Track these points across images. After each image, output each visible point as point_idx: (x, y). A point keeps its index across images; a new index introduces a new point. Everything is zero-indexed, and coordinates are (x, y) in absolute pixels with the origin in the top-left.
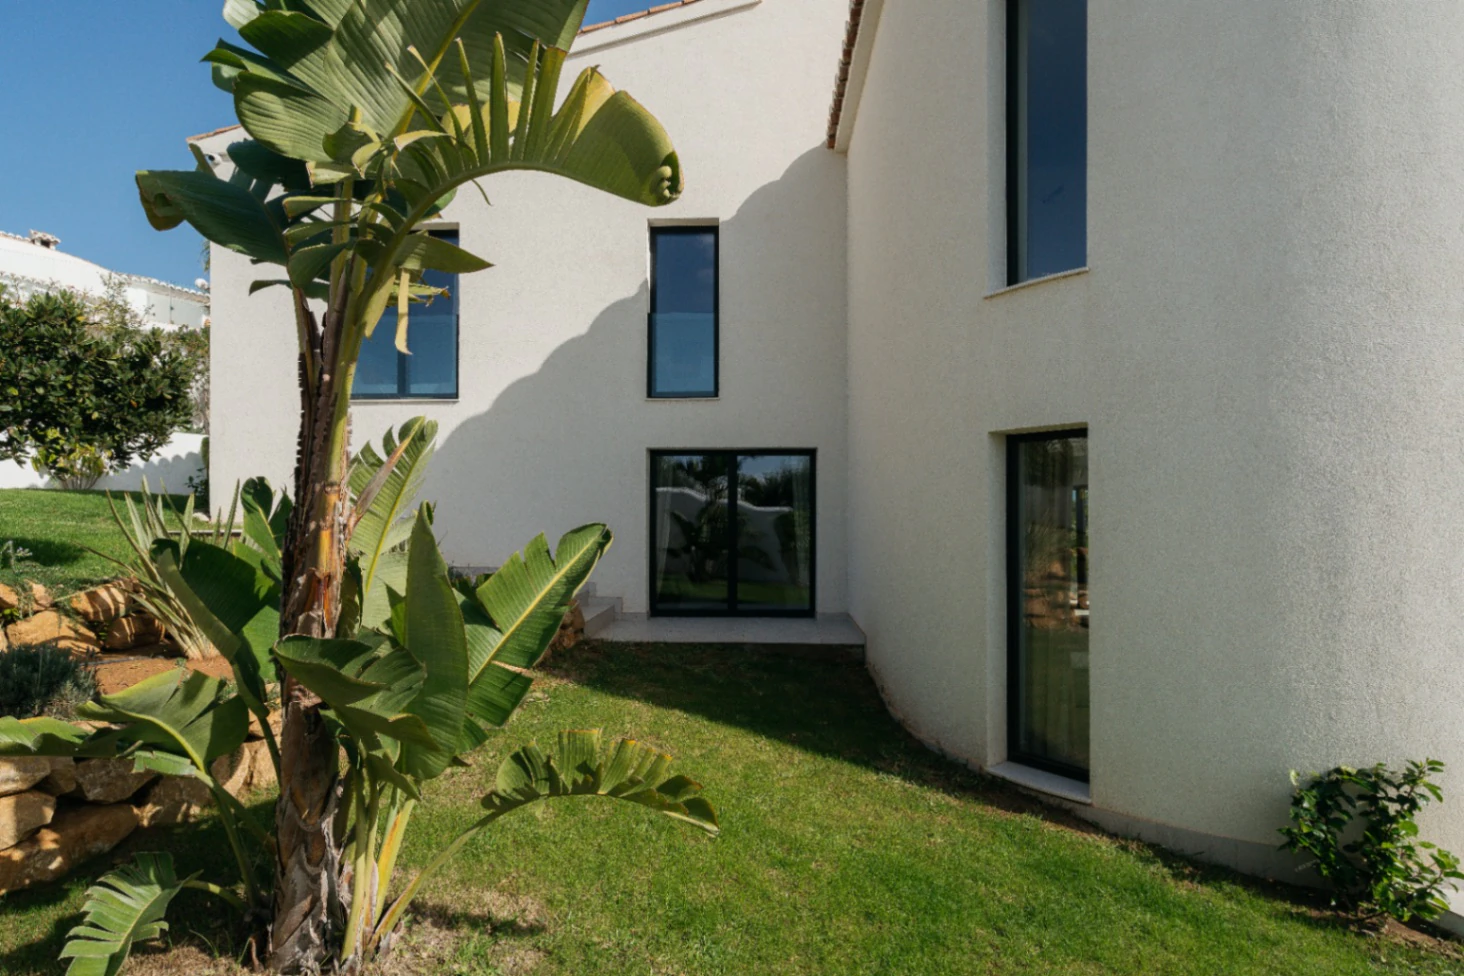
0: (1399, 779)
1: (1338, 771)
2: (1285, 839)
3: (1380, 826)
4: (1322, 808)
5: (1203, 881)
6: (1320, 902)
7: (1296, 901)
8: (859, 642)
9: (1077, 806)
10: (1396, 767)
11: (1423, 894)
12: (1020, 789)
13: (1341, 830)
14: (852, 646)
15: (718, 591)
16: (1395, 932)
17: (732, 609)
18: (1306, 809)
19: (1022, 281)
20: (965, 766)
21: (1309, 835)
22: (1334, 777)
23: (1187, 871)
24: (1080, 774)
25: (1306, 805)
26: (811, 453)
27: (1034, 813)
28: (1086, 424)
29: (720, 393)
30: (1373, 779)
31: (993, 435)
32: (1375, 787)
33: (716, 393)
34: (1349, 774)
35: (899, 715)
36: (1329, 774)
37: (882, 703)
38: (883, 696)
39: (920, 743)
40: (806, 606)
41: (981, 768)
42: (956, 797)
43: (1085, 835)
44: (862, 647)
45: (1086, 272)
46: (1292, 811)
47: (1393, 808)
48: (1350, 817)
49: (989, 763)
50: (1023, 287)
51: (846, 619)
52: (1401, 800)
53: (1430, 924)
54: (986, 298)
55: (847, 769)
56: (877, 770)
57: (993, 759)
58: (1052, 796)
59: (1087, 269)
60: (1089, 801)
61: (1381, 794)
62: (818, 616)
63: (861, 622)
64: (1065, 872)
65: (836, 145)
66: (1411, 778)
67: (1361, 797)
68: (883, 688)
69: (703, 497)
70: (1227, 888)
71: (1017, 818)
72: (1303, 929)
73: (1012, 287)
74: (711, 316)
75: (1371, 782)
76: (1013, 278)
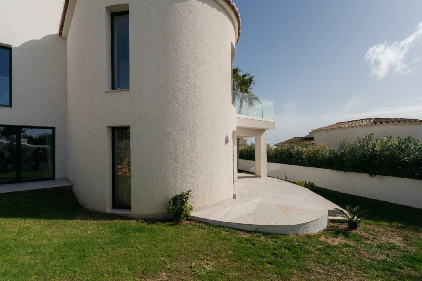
0: (185, 195)
1: (177, 195)
2: (168, 210)
3: (183, 203)
4: (174, 203)
5: (153, 223)
6: (173, 221)
7: (169, 222)
8: (70, 185)
9: (128, 215)
10: (185, 192)
11: (188, 214)
12: (115, 215)
13: (177, 206)
14: (67, 187)
15: (13, 175)
16: (184, 222)
17: (19, 180)
18: (171, 204)
19: (116, 89)
20: (101, 212)
21: (172, 208)
22: (176, 196)
23: (150, 222)
24: (129, 207)
25: (171, 203)
26: (53, 129)
27: (118, 219)
28: (130, 125)
29: (12, 105)
30: (182, 195)
31: (108, 127)
32: (182, 197)
33: (10, 106)
34: (178, 195)
35: (81, 203)
36: (175, 196)
37: (77, 201)
38: (77, 199)
39: (88, 210)
40: (52, 176)
41: (105, 212)
42: (97, 221)
43: (130, 221)
44: (72, 186)
45: (129, 91)
46: (169, 204)
47: (185, 200)
48: (178, 203)
49: (107, 210)
50: (116, 91)
51: (67, 179)
52: (186, 198)
53: (189, 219)
54: (106, 92)
55: (61, 221)
56: (72, 219)
57: (108, 209)
58: (123, 214)
59: (129, 90)
60: (131, 213)
61: (183, 198)
62: (56, 179)
63: (71, 179)
64: (123, 231)
65: (62, 36)
66: (187, 194)
67: (180, 199)
68: (77, 197)
69: (6, 142)
70: (157, 223)
71: (112, 222)
72: (169, 227)
73: (113, 91)
74: (8, 78)
75: (182, 196)
76: (113, 88)
